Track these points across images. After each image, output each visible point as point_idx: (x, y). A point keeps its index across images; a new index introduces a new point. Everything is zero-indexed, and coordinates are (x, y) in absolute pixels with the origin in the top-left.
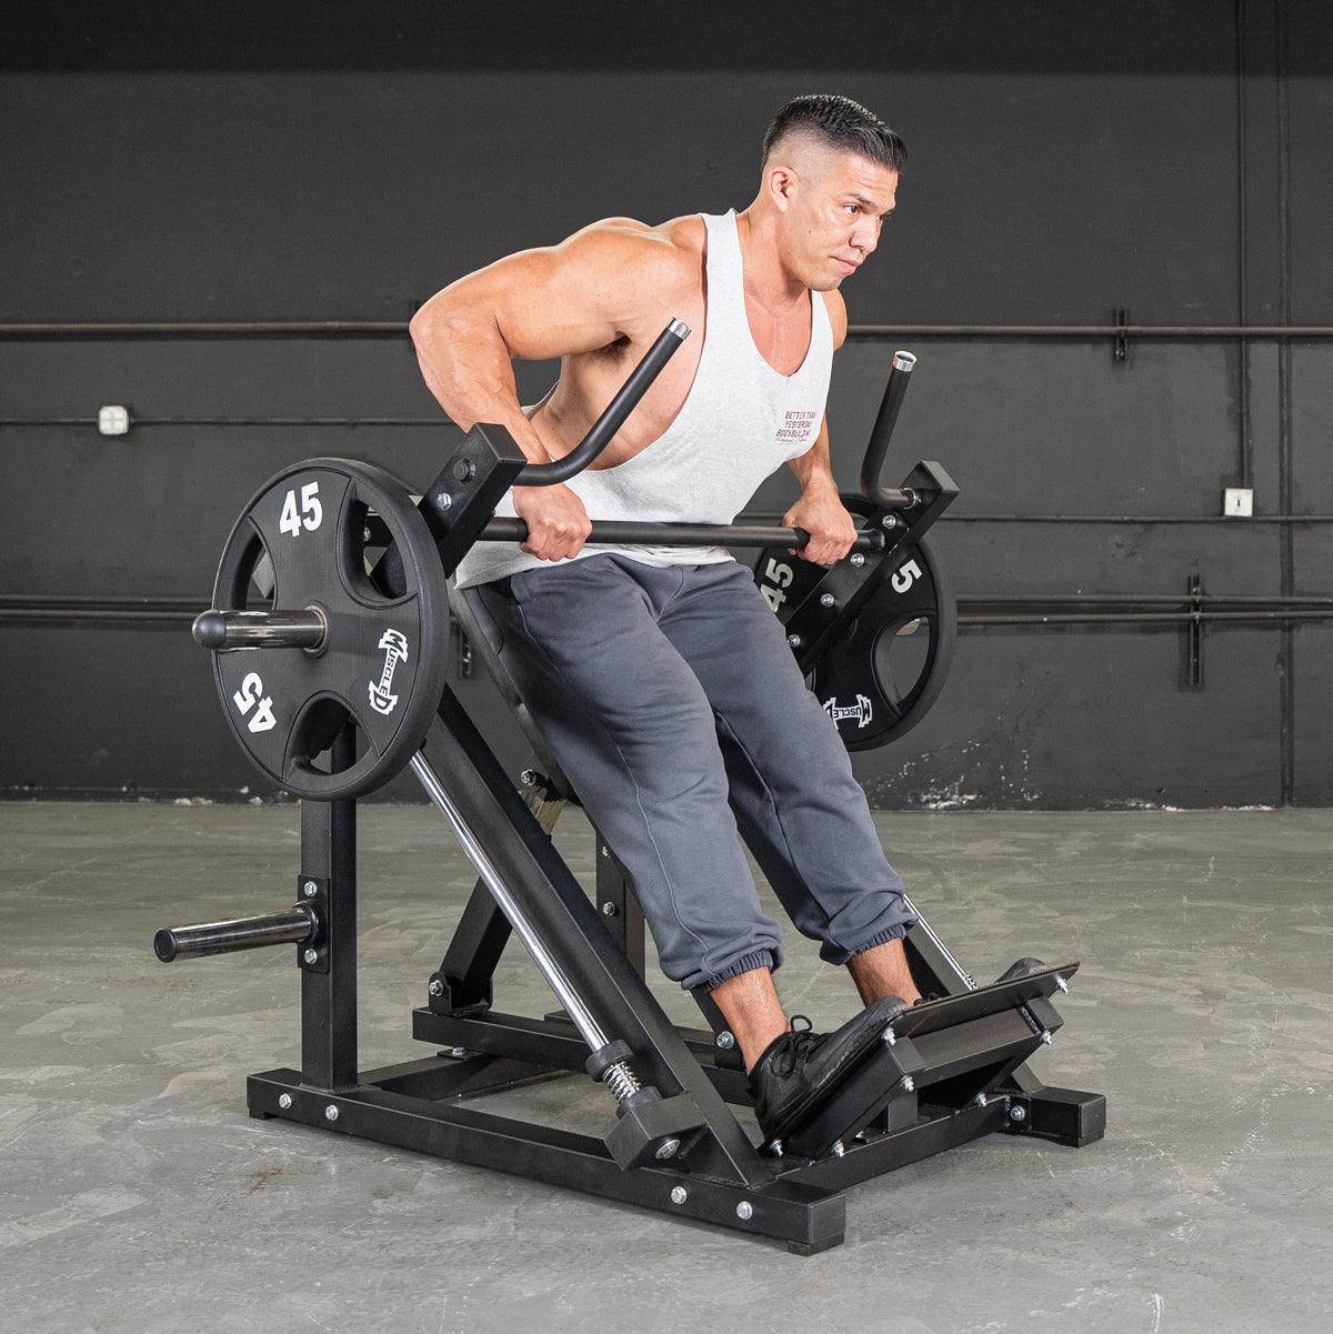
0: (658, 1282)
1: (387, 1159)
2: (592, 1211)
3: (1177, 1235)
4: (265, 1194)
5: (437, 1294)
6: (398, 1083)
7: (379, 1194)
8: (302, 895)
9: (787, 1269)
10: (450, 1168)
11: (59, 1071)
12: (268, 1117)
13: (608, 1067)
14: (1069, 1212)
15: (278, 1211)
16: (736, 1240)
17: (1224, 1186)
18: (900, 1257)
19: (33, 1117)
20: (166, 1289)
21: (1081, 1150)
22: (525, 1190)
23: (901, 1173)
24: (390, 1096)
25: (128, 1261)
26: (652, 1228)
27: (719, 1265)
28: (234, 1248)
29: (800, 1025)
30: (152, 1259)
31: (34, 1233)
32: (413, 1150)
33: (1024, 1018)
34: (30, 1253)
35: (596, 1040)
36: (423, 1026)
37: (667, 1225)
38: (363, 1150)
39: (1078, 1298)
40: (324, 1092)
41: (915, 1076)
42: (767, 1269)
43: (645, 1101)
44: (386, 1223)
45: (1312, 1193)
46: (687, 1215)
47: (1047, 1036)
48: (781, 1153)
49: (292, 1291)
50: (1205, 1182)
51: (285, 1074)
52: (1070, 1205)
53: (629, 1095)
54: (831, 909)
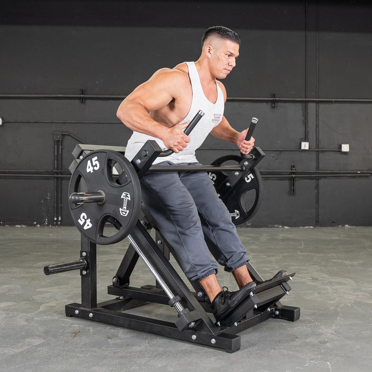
0: (194, 361)
1: (108, 328)
2: (169, 342)
3: (328, 346)
4: (77, 338)
5: (134, 366)
6: (107, 306)
7: (109, 338)
8: (81, 256)
9: (227, 357)
10: (126, 330)
11: (9, 304)
12: (71, 316)
13: (175, 303)
14: (297, 340)
15: (83, 343)
16: (211, 349)
17: (335, 332)
18: (256, 353)
19: (6, 317)
20: (59, 366)
21: (294, 323)
22: (149, 336)
23: (249, 330)
24: (107, 310)
25: (46, 358)
26: (186, 346)
27: (208, 356)
28: (74, 354)
29: (225, 289)
30: (52, 357)
31: (17, 351)
32: (115, 325)
33: (282, 288)
34: (17, 356)
35: (171, 296)
36: (111, 290)
37: (190, 345)
38: (101, 325)
39: (308, 364)
40: (88, 309)
41: (257, 304)
42: (222, 357)
43: (186, 312)
44: (113, 346)
45: (359, 333)
46: (197, 343)
47: (287, 293)
48: (220, 325)
49: (94, 366)
50: (330, 331)
51: (75, 304)
52: (297, 338)
53: (181, 311)
54: (228, 257)
